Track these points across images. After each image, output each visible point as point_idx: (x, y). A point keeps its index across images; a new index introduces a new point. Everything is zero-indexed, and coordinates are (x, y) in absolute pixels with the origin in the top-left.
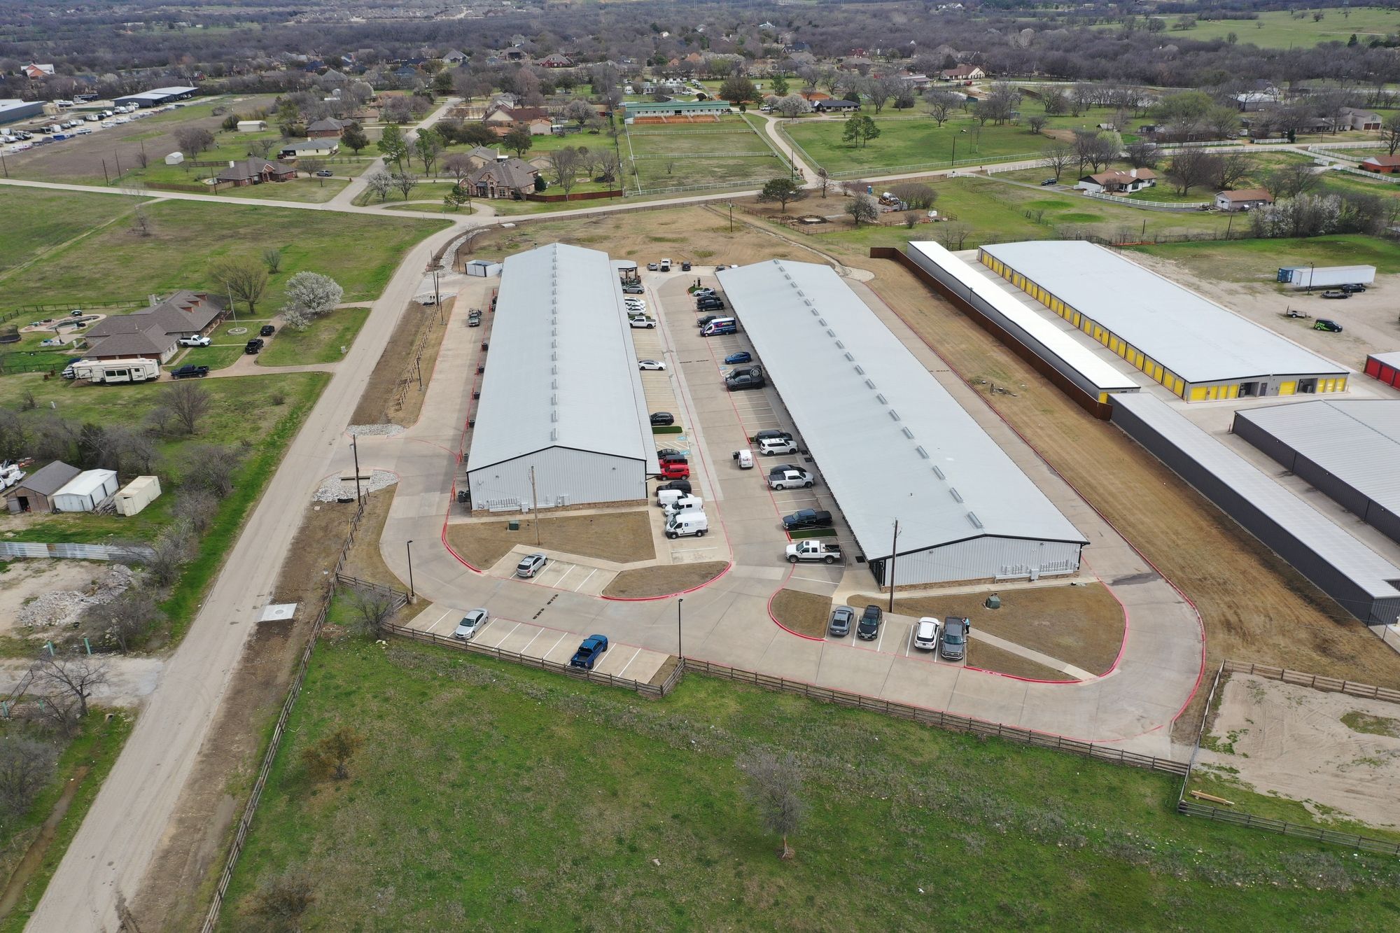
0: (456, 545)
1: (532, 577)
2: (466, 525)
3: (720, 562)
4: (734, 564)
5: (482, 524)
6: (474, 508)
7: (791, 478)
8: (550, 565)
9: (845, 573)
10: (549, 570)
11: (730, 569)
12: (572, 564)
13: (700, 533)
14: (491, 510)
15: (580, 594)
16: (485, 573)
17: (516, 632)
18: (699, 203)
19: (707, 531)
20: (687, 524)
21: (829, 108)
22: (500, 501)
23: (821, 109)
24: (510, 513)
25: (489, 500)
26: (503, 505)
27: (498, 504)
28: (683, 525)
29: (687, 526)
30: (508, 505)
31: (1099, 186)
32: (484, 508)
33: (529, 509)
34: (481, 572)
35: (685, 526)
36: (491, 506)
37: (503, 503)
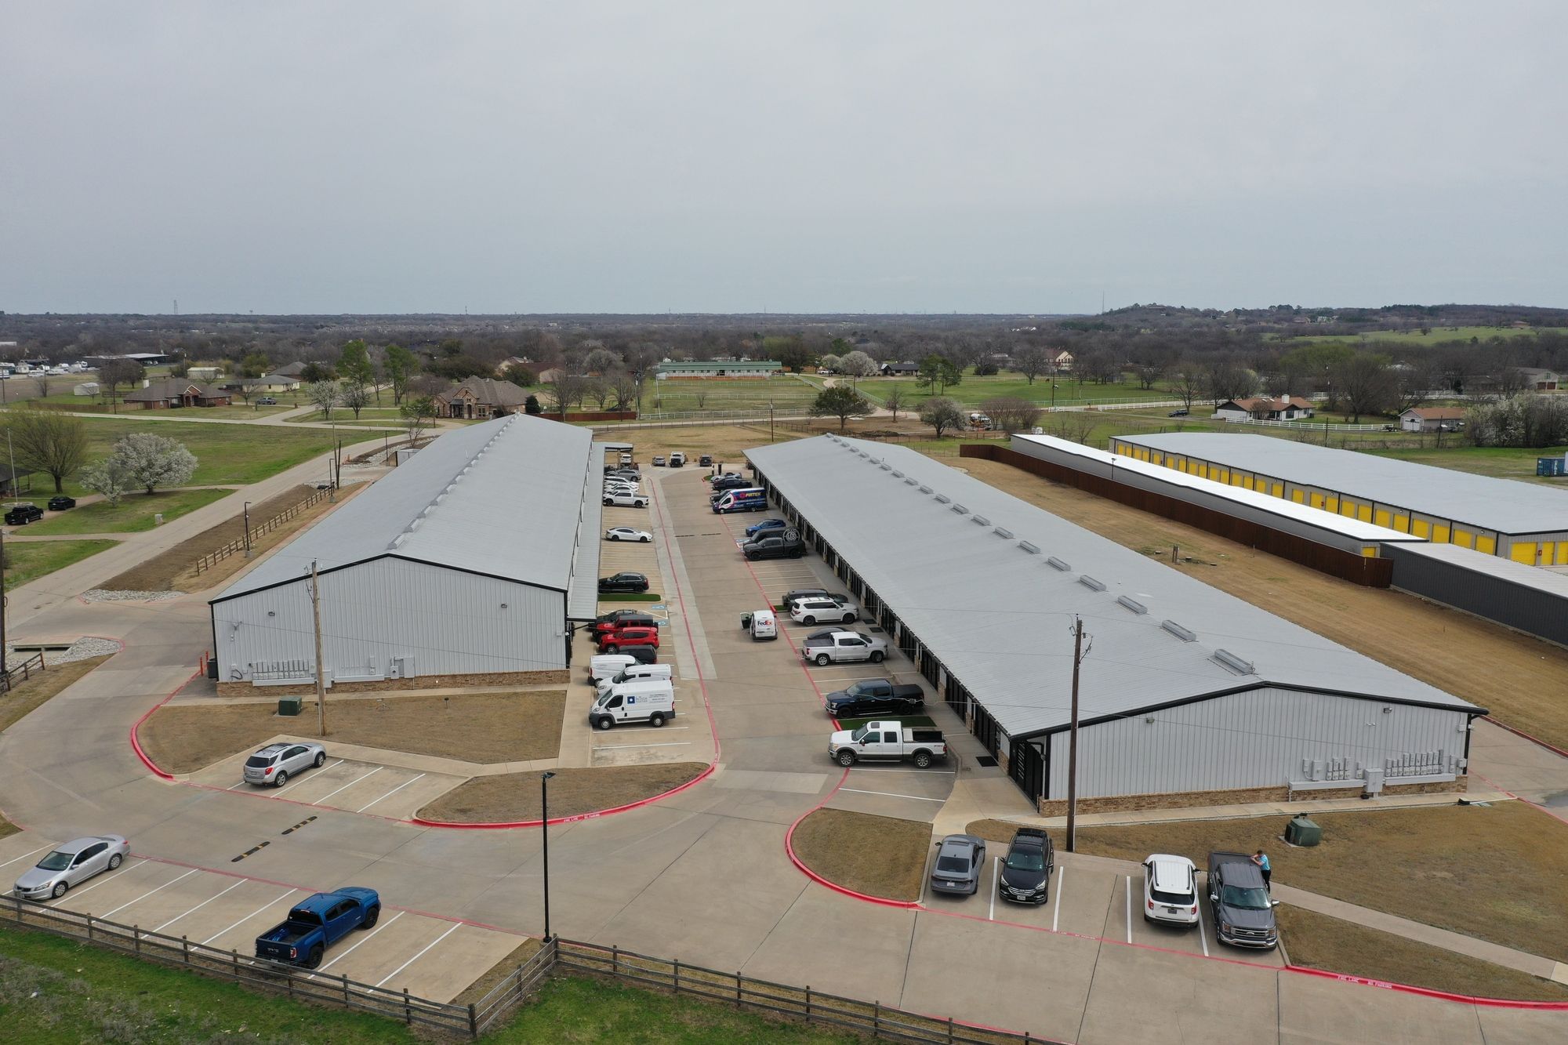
2: (197, 707)
3: (692, 764)
4: (720, 768)
6: (224, 676)
7: (843, 642)
8: (328, 767)
9: (957, 783)
10: (322, 775)
11: (711, 776)
12: (376, 765)
13: (660, 719)
14: (256, 683)
15: (371, 817)
16: (181, 779)
17: (174, 888)
18: (733, 424)
19: (672, 714)
20: (633, 698)
21: (898, 371)
22: (275, 666)
23: (889, 372)
24: (295, 690)
25: (254, 663)
26: (282, 674)
27: (270, 670)
28: (625, 700)
29: (633, 702)
30: (292, 673)
31: (1244, 414)
32: (246, 679)
33: (333, 682)
34: (171, 777)
35: (629, 702)
36: (256, 674)
37: (281, 669)
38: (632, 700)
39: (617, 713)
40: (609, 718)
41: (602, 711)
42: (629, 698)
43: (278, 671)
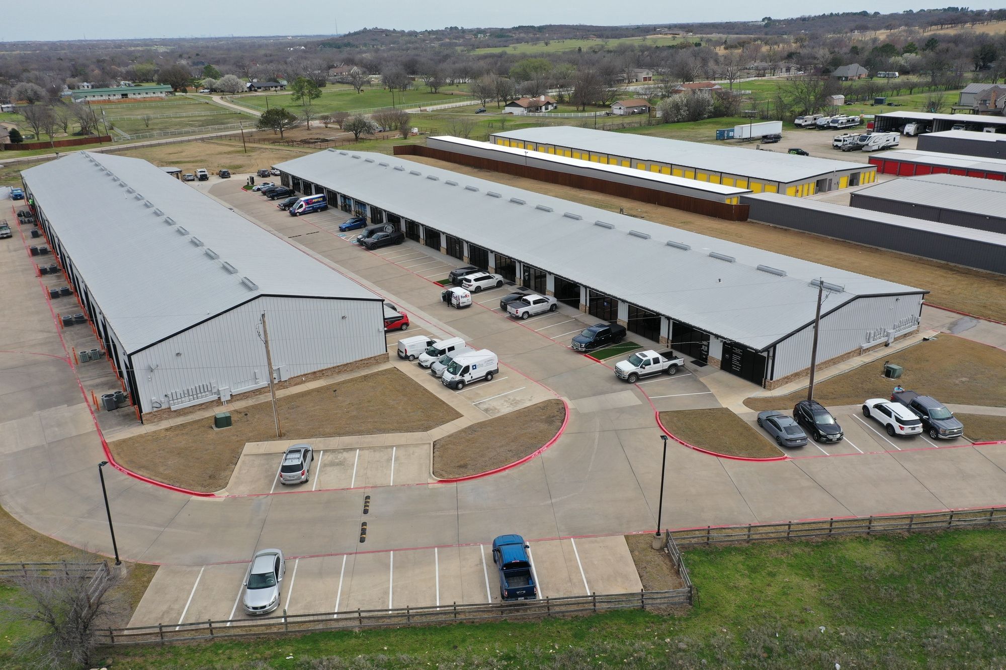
0: (141, 467)
1: (307, 481)
2: (141, 436)
3: (550, 402)
4: (567, 401)
5: (167, 430)
6: (146, 408)
7: (535, 302)
8: (320, 459)
9: (702, 380)
10: (324, 466)
11: (571, 407)
12: (353, 449)
13: (490, 376)
14: (173, 408)
15: (401, 488)
16: (222, 495)
17: (351, 572)
18: (196, 140)
19: (497, 371)
20: (475, 365)
21: (259, 88)
22: (186, 392)
23: (253, 89)
24: (203, 406)
25: (169, 393)
26: (191, 397)
27: (183, 396)
28: (471, 368)
29: (476, 368)
30: (199, 395)
31: (522, 109)
32: (164, 407)
33: (231, 395)
34: (213, 495)
35: (473, 369)
36: (172, 402)
37: (191, 394)
38: (475, 367)
39: (467, 378)
40: (462, 382)
41: (458, 378)
42: (473, 366)
43: (189, 395)
